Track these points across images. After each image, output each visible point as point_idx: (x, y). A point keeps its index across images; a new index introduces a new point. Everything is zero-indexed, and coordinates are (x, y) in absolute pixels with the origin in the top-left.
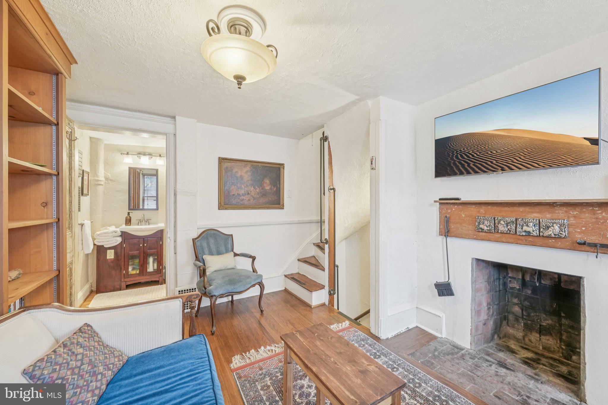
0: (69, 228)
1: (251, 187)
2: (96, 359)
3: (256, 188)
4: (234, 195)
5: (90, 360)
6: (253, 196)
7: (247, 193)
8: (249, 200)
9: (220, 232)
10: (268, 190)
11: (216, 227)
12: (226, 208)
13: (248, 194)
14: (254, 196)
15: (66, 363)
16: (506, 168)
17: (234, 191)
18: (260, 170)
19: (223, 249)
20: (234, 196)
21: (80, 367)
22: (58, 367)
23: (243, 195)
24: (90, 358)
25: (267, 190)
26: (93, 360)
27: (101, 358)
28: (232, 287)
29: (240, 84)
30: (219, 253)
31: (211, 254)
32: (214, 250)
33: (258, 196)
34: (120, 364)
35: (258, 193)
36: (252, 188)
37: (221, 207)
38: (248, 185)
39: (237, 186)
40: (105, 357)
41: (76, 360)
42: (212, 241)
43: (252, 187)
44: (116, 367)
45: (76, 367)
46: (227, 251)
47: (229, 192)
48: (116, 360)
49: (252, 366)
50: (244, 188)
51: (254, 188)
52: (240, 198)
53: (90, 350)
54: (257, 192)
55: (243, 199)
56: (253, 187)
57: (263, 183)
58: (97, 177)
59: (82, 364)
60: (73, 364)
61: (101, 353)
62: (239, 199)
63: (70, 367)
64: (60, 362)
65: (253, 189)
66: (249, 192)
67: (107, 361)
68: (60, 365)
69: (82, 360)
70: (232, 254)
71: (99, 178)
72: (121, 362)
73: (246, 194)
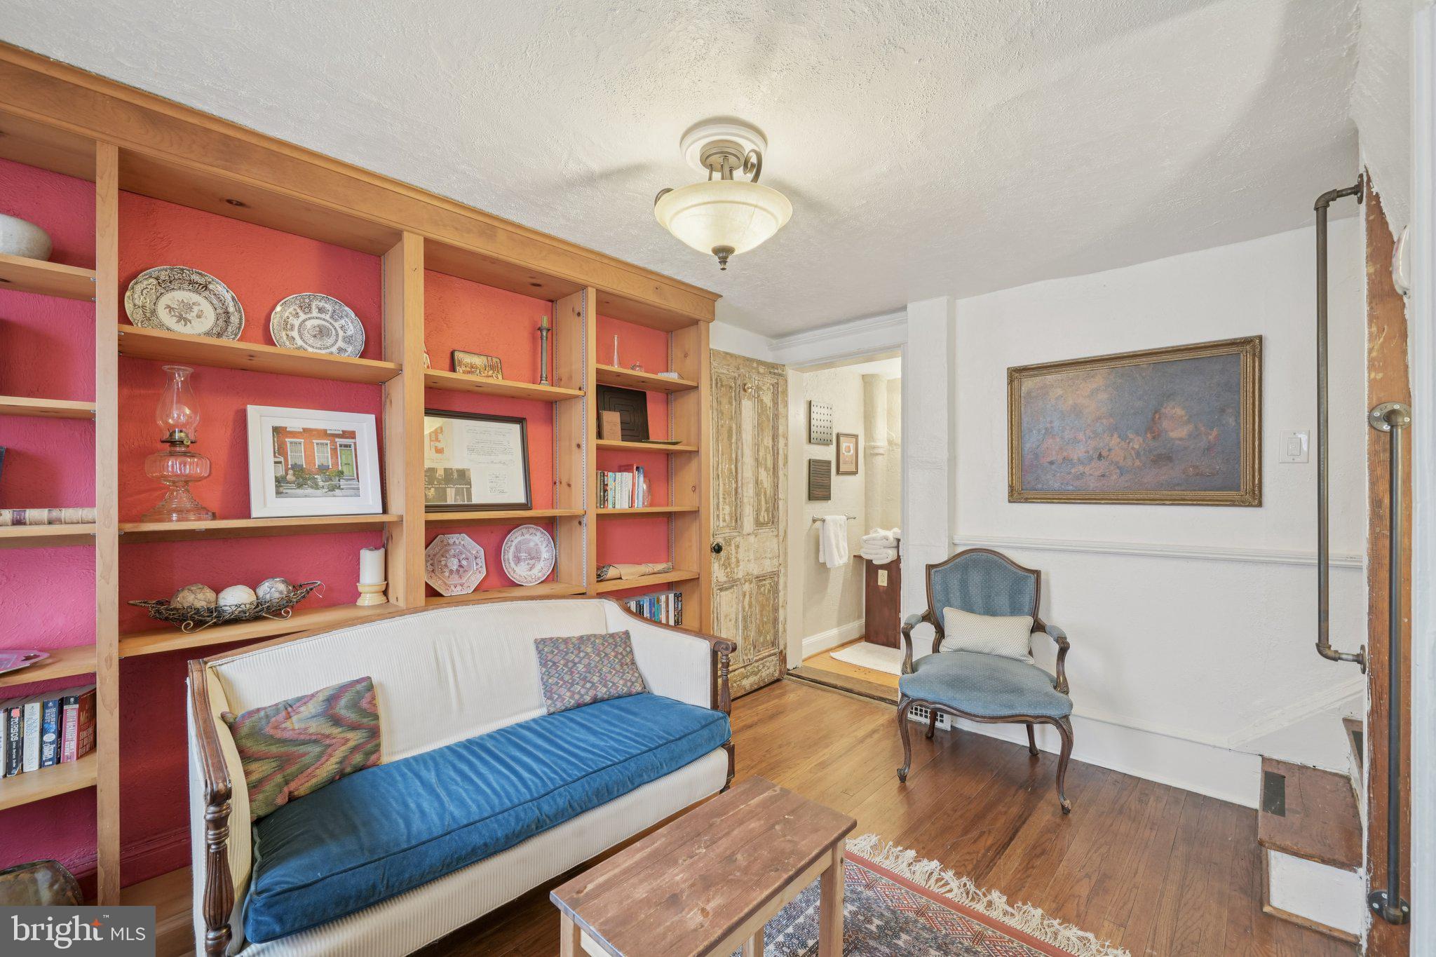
0: (773, 523)
1: (1112, 436)
2: (596, 667)
3: (1131, 436)
4: (1052, 463)
5: (589, 664)
6: (1118, 462)
7: (1096, 456)
8: (1103, 476)
9: (1008, 559)
10: (1181, 439)
11: (1001, 546)
12: (1027, 499)
13: (1100, 457)
14: (1122, 463)
15: (565, 652)
17: (1054, 453)
18: (1143, 378)
19: (1003, 601)
20: (1053, 467)
21: (575, 664)
22: (556, 651)
23: (1080, 461)
24: (591, 662)
25: (1177, 442)
26: (592, 665)
27: (604, 670)
28: (950, 693)
29: (723, 261)
30: (990, 611)
31: (968, 607)
32: (978, 600)
33: (1138, 463)
34: (623, 690)
35: (1138, 454)
36: (1115, 440)
37: (1017, 494)
38: (1100, 430)
39: (1062, 438)
40: (610, 671)
41: (577, 656)
42: (976, 578)
43: (1116, 436)
44: (616, 689)
45: (573, 661)
46: (1015, 611)
47: (1036, 456)
48: (621, 682)
49: (866, 869)
50: (1087, 441)
51: (1123, 438)
52: (1073, 471)
53: (598, 655)
54: (1133, 448)
55: (1083, 474)
56: (1119, 437)
57: (1159, 418)
58: (873, 441)
59: (580, 662)
60: (571, 657)
61: (609, 665)
62: (1070, 473)
63: (566, 657)
64: (561, 648)
65: (1118, 440)
66: (1104, 453)
67: (609, 677)
68: (560, 651)
69: (582, 659)
70: (1028, 621)
71: (876, 442)
72: (626, 689)
73: (1091, 459)
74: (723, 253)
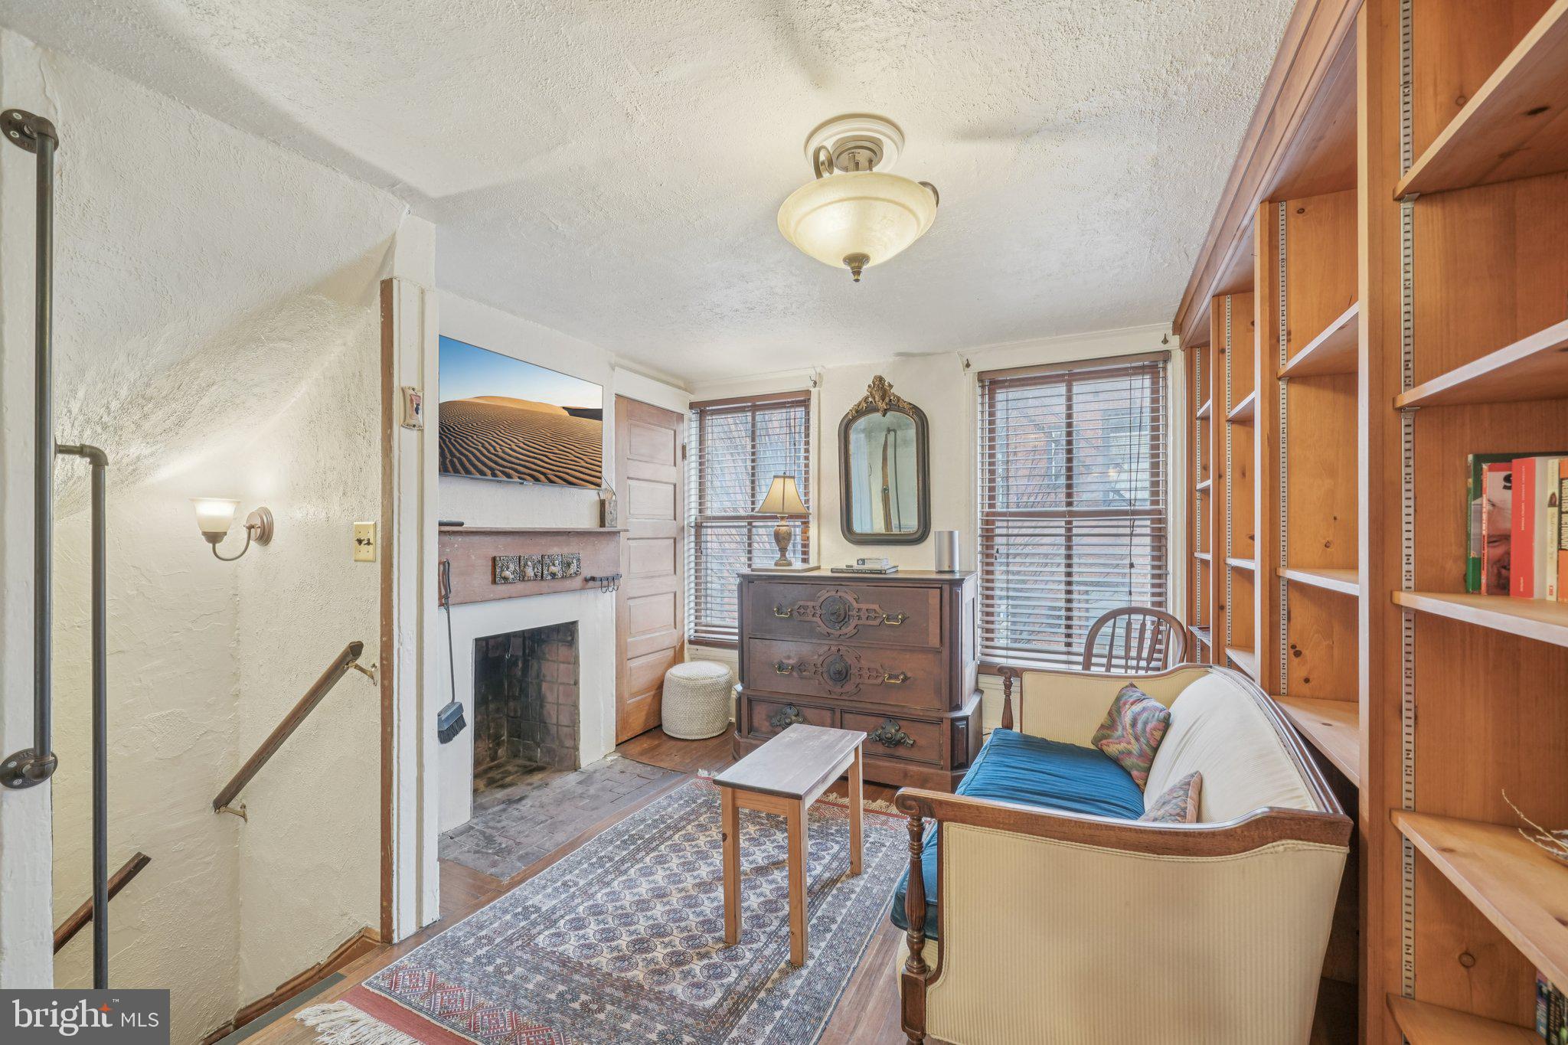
16: (542, 477)
29: (857, 272)
74: (856, 262)
